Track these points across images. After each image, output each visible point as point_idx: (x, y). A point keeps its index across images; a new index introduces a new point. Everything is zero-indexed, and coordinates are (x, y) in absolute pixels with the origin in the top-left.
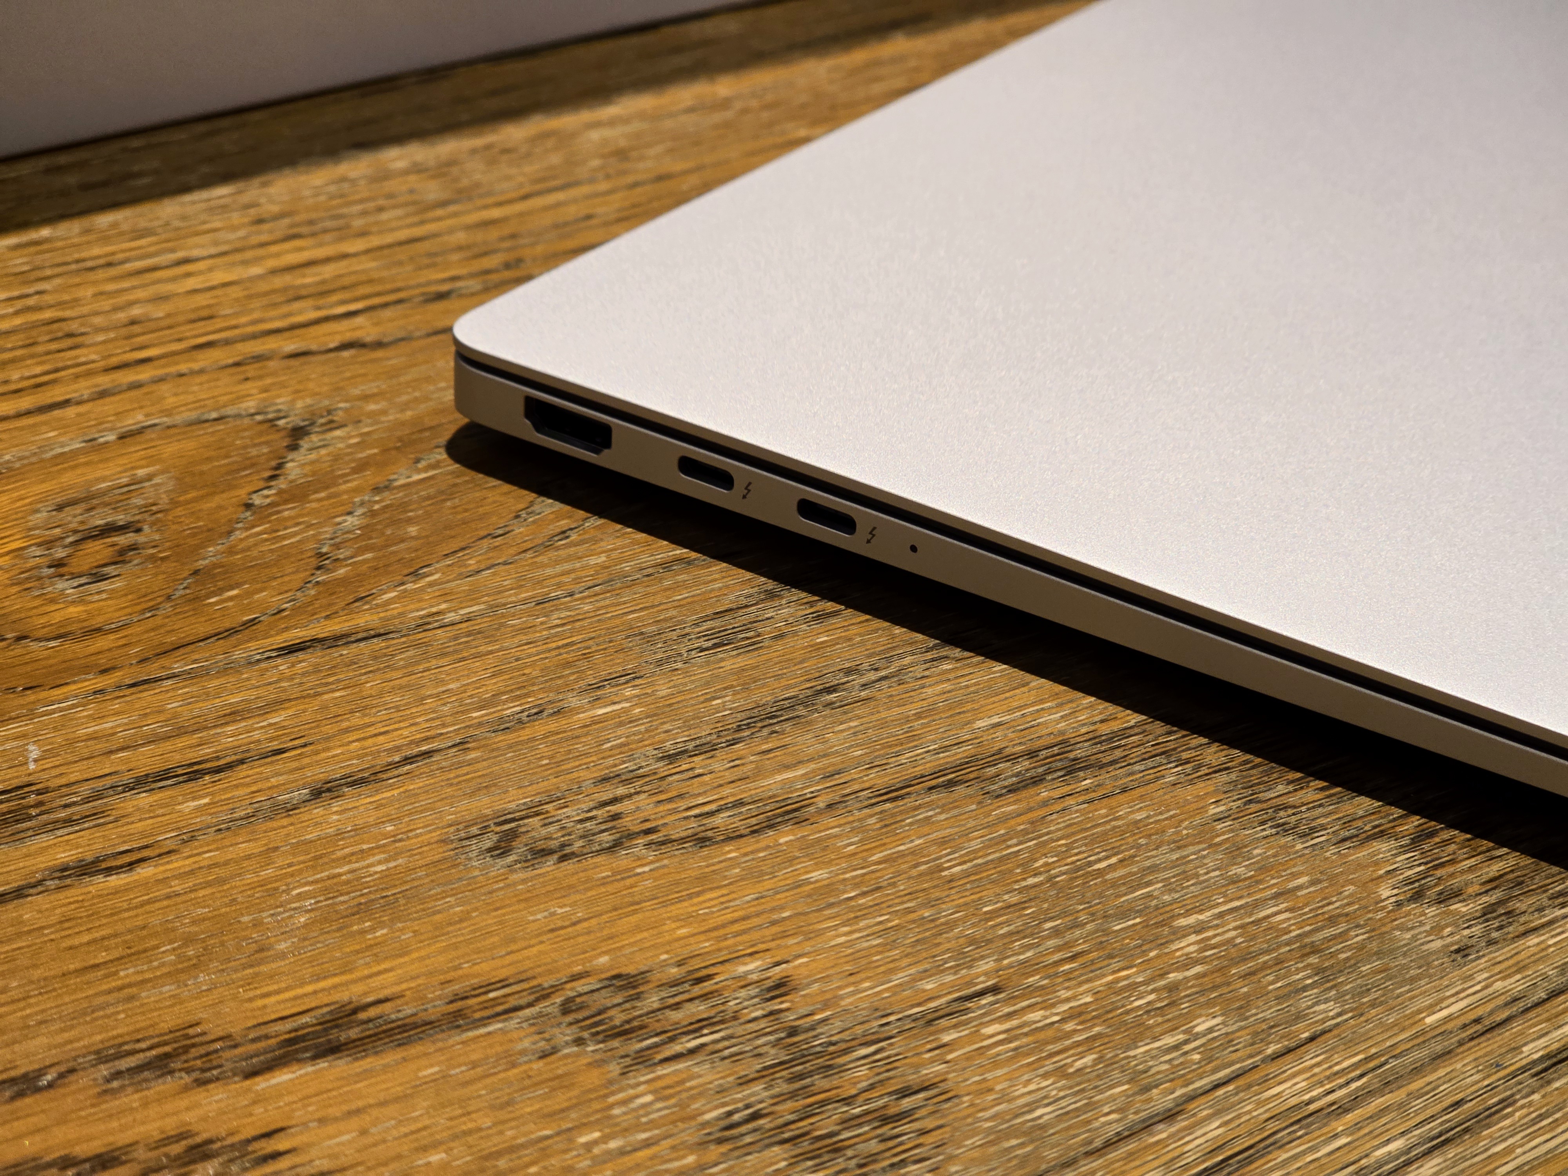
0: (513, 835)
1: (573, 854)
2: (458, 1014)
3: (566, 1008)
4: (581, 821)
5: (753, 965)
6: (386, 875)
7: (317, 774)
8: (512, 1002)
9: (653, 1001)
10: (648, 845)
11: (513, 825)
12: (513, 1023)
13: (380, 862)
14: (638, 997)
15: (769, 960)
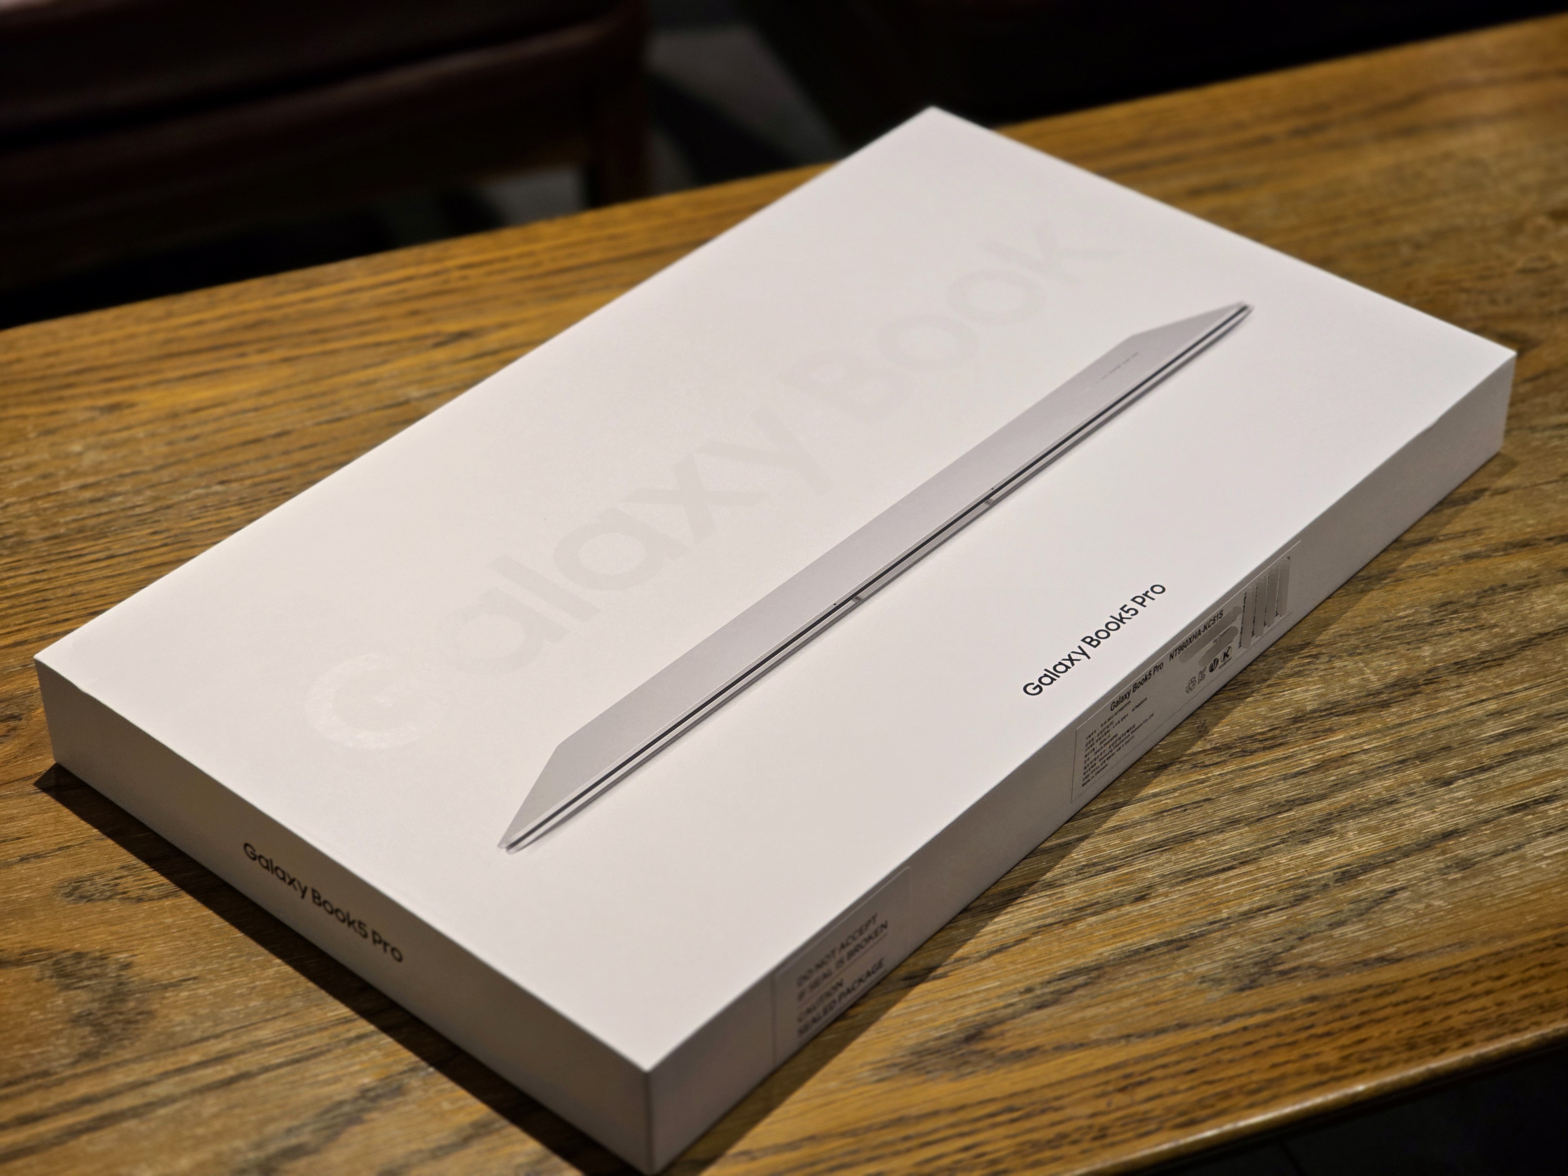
0: (76, 888)
1: (93, 900)
2: (21, 960)
3: (55, 963)
4: (105, 885)
5: (125, 955)
6: (28, 899)
7: (26, 851)
8: (40, 958)
9: (84, 965)
10: (120, 899)
11: (80, 884)
12: (35, 967)
13: (28, 893)
14: (79, 963)
15: (130, 954)
